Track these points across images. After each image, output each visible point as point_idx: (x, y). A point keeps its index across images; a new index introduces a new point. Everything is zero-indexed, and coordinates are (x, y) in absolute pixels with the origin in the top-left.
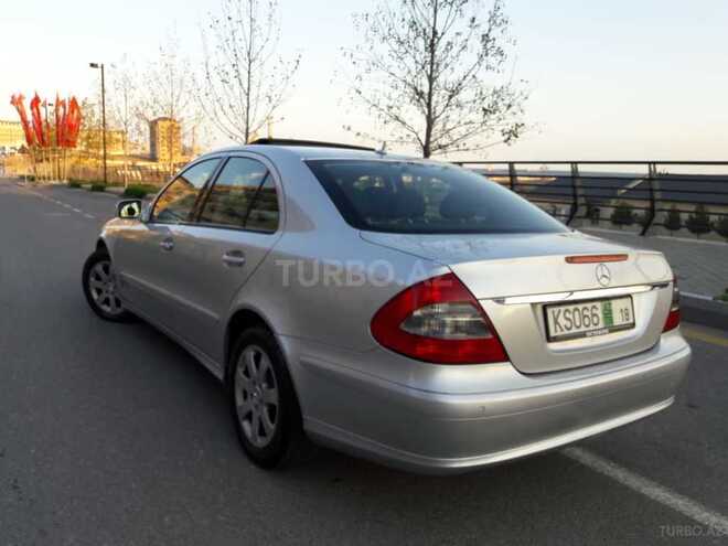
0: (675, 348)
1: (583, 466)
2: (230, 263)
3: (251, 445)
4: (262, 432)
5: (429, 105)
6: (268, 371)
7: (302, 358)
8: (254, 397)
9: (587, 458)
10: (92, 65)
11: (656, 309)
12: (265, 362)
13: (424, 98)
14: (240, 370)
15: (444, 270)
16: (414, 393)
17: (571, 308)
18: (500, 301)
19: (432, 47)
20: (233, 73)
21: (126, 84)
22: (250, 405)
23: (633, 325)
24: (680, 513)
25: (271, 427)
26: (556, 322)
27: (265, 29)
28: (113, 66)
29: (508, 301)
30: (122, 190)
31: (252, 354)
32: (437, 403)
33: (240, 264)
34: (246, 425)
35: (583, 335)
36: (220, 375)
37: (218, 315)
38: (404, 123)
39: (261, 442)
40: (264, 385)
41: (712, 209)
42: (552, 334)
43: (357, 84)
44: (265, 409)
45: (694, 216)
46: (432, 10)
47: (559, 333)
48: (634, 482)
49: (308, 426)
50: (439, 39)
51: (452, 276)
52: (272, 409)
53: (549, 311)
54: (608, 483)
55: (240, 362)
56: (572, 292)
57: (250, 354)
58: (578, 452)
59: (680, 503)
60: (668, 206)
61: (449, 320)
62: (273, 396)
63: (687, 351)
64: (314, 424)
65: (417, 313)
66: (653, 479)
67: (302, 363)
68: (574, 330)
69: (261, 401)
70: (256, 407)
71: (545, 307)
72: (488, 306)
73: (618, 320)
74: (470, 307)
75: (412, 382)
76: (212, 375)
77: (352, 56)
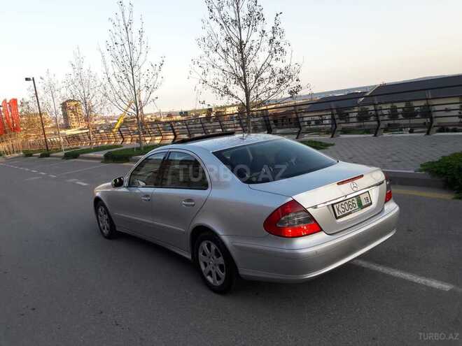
0: (392, 208)
1: (363, 268)
2: (186, 205)
3: (214, 286)
4: (219, 278)
5: (245, 83)
6: (216, 250)
7: (234, 244)
8: (211, 264)
9: (364, 264)
10: (27, 79)
11: (380, 194)
12: (213, 247)
13: (242, 80)
14: (201, 254)
15: (290, 199)
16: (286, 251)
17: (343, 203)
18: (315, 207)
19: (241, 51)
20: (124, 77)
21: (51, 88)
22: (210, 268)
23: (371, 204)
24: (408, 280)
25: (223, 275)
26: (338, 210)
27: (138, 48)
28: (41, 78)
29: (318, 206)
30: (62, 154)
31: (206, 245)
32: (298, 253)
33: (193, 205)
34: (209, 278)
35: (350, 213)
36: (189, 257)
37: (184, 229)
38: (233, 95)
39: (218, 283)
40: (215, 257)
41: (415, 104)
42: (338, 216)
43: (203, 77)
44: (218, 267)
45: (406, 109)
46: (238, 29)
47: (341, 214)
48: (386, 270)
49: (241, 273)
50: (245, 45)
51: (294, 201)
52: (221, 267)
53: (335, 206)
54: (376, 273)
55: (200, 250)
56: (346, 196)
57: (204, 245)
58: (361, 262)
59: (408, 276)
60: (389, 106)
61: (296, 219)
62: (221, 260)
63: (398, 208)
64: (244, 271)
65: (283, 219)
66: (395, 268)
67: (235, 246)
68: (346, 212)
69: (215, 265)
70: (213, 268)
71: (333, 205)
72: (311, 211)
73: (364, 203)
74: (305, 213)
75: (285, 247)
76: (185, 258)
77: (198, 63)
